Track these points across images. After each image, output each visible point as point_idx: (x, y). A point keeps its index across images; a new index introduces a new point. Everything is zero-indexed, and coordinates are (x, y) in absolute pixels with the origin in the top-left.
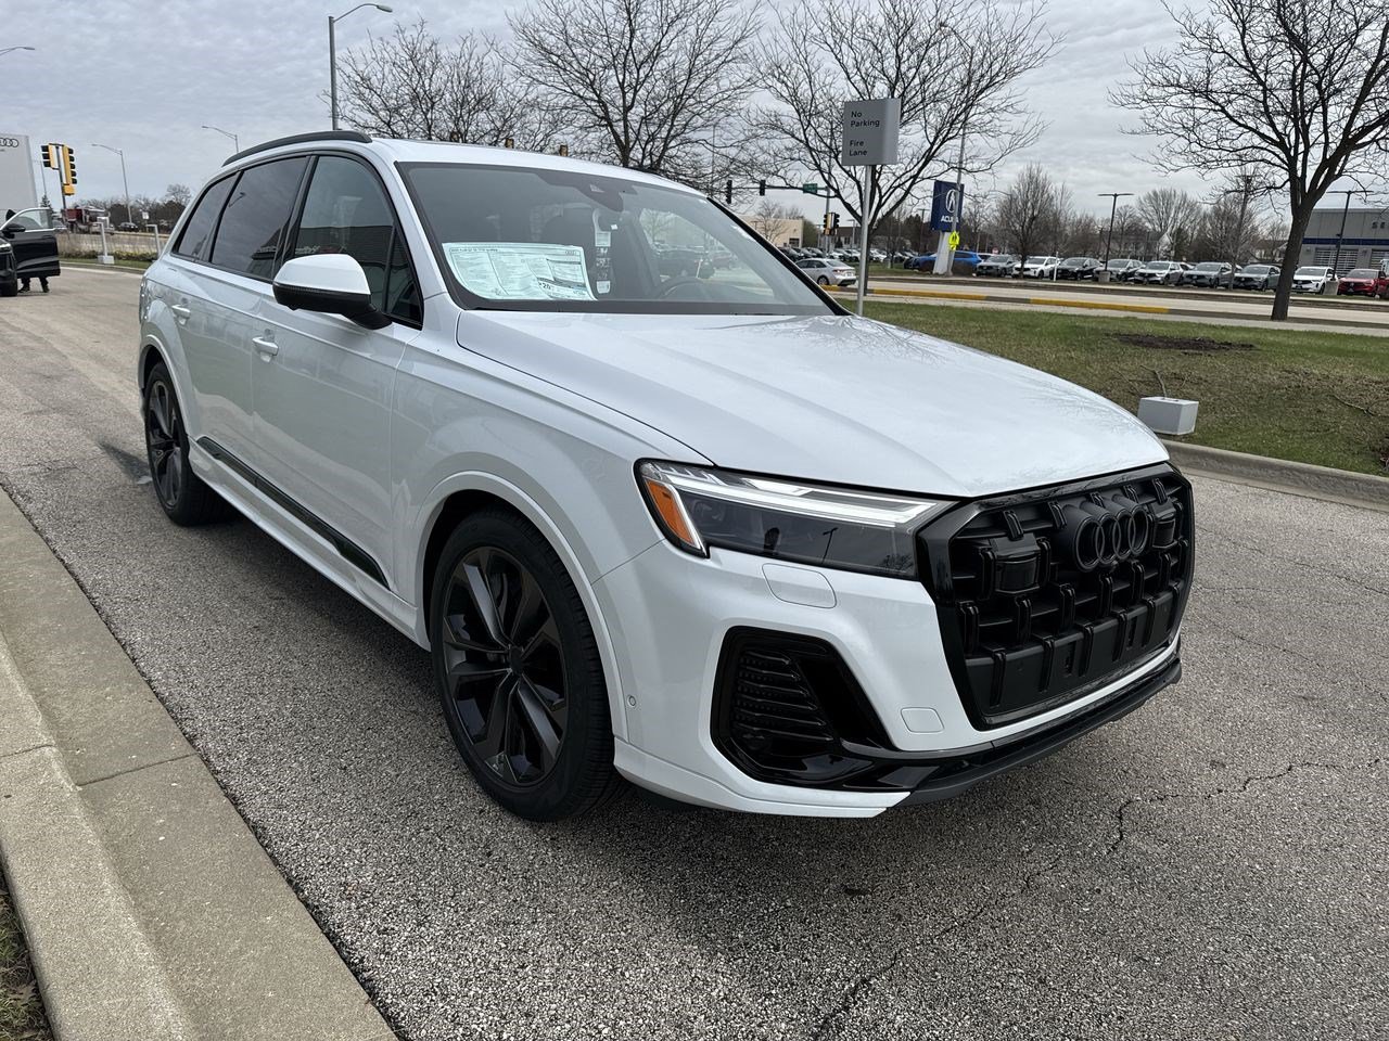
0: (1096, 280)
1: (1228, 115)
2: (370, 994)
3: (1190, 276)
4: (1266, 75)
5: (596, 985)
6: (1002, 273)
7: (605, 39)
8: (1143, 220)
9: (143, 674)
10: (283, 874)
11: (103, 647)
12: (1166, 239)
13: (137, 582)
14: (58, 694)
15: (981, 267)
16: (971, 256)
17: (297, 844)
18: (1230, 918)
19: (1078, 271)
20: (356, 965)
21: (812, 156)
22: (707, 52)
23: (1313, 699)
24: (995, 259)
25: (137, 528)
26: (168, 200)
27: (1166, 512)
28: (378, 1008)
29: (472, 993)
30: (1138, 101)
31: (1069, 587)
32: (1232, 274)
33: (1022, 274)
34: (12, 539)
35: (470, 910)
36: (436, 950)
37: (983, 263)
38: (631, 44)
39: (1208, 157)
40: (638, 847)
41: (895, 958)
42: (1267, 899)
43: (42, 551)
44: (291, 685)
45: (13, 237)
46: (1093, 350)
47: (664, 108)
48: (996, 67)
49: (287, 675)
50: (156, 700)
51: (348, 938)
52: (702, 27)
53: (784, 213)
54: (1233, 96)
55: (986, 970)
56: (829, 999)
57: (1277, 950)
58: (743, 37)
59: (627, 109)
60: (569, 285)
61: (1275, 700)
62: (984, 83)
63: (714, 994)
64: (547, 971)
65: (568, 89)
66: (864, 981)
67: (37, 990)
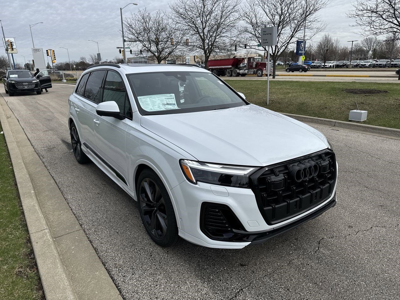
0: (347, 67)
1: (383, 18)
2: (120, 292)
3: (377, 64)
4: (395, 5)
5: (174, 290)
6: (318, 67)
7: (197, 9)
8: (363, 47)
9: (70, 207)
10: (101, 261)
11: (60, 200)
12: (371, 52)
13: (69, 181)
14: (50, 213)
15: (312, 65)
16: (309, 62)
17: (105, 253)
18: (344, 272)
19: (342, 65)
20: (117, 285)
21: (257, 39)
22: (226, 10)
23: (384, 206)
24: (316, 63)
25: (70, 165)
26: (80, 61)
27: (326, 163)
28: (121, 296)
29: (144, 292)
30: (355, 16)
31: (294, 187)
32: (390, 63)
33: (325, 67)
34: (39, 170)
35: (145, 271)
36: (136, 281)
37: (313, 64)
38: (204, 10)
39: (377, 32)
40: (189, 254)
41: (251, 283)
42: (355, 266)
43: (46, 173)
44: (106, 210)
45: (39, 78)
46: (337, 95)
47: (215, 27)
48: (311, 8)
49: (105, 206)
50: (73, 215)
51: (116, 278)
52: (224, 3)
53: (253, 53)
54: (384, 12)
55: (274, 286)
56: (232, 294)
57: (355, 281)
58: (236, 5)
59: (204, 29)
60: (170, 104)
61: (372, 207)
62: (308, 14)
63: (203, 293)
64: (162, 287)
65: (187, 24)
66: (242, 289)
67: (43, 292)
